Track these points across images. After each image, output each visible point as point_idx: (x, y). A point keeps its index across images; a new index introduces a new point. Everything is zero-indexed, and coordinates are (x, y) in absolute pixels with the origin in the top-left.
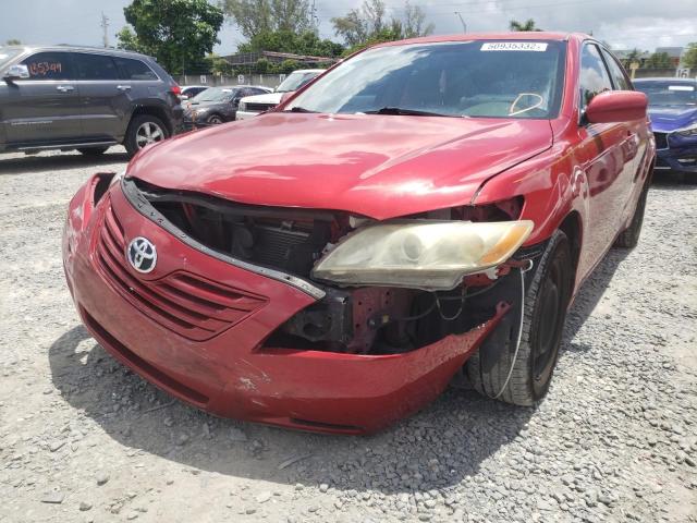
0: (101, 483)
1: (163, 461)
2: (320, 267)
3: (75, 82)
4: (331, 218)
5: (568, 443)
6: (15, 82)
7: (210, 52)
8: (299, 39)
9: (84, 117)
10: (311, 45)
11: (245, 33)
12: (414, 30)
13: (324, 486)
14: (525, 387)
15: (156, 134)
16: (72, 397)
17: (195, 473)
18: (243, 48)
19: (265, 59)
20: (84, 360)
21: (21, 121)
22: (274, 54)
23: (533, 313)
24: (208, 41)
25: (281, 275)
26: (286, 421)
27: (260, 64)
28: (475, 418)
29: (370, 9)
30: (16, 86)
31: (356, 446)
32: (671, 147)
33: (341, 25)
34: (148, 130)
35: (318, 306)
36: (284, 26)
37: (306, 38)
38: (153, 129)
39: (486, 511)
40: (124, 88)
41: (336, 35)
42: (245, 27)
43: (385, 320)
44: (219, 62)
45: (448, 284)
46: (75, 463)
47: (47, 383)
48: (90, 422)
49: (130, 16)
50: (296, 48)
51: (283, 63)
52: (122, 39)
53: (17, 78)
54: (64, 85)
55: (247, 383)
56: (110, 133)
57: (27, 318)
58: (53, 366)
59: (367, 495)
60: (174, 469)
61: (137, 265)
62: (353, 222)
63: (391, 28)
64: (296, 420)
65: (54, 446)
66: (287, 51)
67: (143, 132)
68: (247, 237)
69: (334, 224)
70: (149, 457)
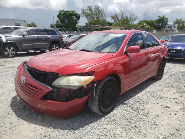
0: (11, 124)
1: (24, 121)
2: (53, 84)
3: (38, 36)
4: (56, 74)
5: (107, 123)
6: (25, 36)
7: (77, 25)
8: (101, 21)
9: (39, 44)
10: (104, 23)
11: (88, 20)
12: (132, 18)
13: (51, 128)
14: (98, 111)
15: (57, 47)
16: (13, 108)
17: (28, 123)
18: (87, 24)
19: (91, 27)
20: (18, 100)
21: (26, 45)
22: (94, 25)
23: (99, 95)
24: (76, 23)
25: (45, 85)
26: (48, 114)
27: (89, 28)
28: (91, 117)
29: (120, 13)
30: (25, 37)
31: (62, 121)
32: (184, 53)
33: (113, 17)
34: (55, 46)
35: (51, 91)
36: (98, 18)
37: (103, 21)
38: (56, 46)
39: (80, 134)
40: (49, 37)
41: (111, 20)
42: (88, 18)
43: (67, 95)
44: (79, 28)
45: (76, 88)
46: (8, 120)
47: (9, 104)
48: (14, 112)
49: (59, 17)
50: (100, 24)
51: (95, 28)
52: (57, 22)
53: (25, 35)
54: (36, 36)
55: (39, 106)
56: (46, 47)
57: (11, 91)
58: (12, 101)
59: (58, 130)
60: (25, 122)
61: (22, 82)
62: (60, 75)
63: (125, 18)
64: (51, 115)
65: (5, 116)
66: (97, 24)
67: (53, 47)
68: (42, 77)
69: (56, 75)
70: (22, 120)
